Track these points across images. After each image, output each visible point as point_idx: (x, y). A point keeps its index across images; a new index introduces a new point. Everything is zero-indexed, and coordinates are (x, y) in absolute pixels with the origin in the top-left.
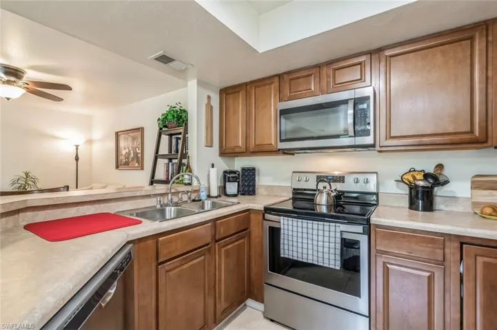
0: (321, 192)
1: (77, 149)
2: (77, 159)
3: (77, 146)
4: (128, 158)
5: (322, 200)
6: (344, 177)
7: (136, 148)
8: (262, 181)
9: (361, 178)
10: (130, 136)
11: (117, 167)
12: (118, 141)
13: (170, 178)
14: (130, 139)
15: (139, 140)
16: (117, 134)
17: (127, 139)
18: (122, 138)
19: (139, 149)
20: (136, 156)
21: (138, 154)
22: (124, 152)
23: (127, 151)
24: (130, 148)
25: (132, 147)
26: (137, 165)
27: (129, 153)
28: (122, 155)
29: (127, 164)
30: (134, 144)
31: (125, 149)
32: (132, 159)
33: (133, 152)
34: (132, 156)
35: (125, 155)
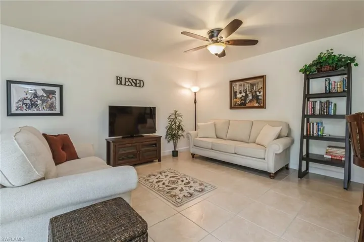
1: (195, 95)
2: (195, 102)
3: (195, 93)
4: (245, 101)
7: (256, 92)
10: (247, 83)
11: (231, 108)
12: (232, 88)
13: (317, 112)
14: (248, 86)
15: (261, 85)
16: (232, 82)
17: (244, 85)
18: (236, 85)
19: (260, 93)
20: (256, 98)
21: (259, 96)
22: (239, 96)
23: (244, 94)
24: (248, 93)
25: (251, 92)
26: (257, 105)
27: (247, 95)
28: (236, 98)
29: (243, 105)
30: (253, 89)
31: (240, 93)
32: (251, 101)
33: (252, 95)
34: (251, 98)
35: (241, 98)
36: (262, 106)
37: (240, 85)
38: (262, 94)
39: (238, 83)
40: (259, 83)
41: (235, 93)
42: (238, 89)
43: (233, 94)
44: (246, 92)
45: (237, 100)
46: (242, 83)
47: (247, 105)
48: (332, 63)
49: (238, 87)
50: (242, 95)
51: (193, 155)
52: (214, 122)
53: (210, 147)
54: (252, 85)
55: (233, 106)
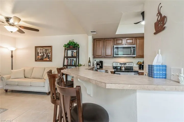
0: (123, 67)
1: (12, 52)
2: (12, 57)
3: (12, 51)
4: (43, 57)
5: (123, 68)
6: (126, 63)
7: (48, 53)
8: (104, 65)
9: (130, 63)
10: (44, 49)
11: (36, 61)
12: (37, 50)
13: (69, 64)
14: (44, 50)
15: (50, 51)
16: (36, 47)
17: (42, 50)
18: (39, 49)
19: (50, 54)
20: (48, 56)
21: (49, 55)
22: (40, 55)
23: (42, 54)
24: (44, 53)
25: (46, 53)
26: (48, 60)
27: (44, 55)
28: (38, 56)
29: (42, 60)
30: (47, 52)
31: (41, 53)
32: (46, 58)
33: (46, 55)
34: (45, 56)
35: (41, 56)
36: (51, 61)
37: (40, 49)
38: (50, 55)
39: (39, 48)
40: (49, 50)
41: (38, 53)
42: (39, 51)
43: (37, 54)
44: (43, 53)
45: (39, 57)
46: (41, 48)
47: (44, 60)
48: (73, 45)
49: (39, 50)
50: (41, 54)
51: (6, 91)
52: (24, 69)
53: (17, 84)
54: (46, 50)
55: (37, 60)
